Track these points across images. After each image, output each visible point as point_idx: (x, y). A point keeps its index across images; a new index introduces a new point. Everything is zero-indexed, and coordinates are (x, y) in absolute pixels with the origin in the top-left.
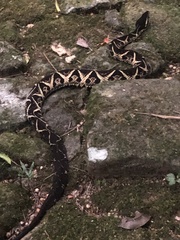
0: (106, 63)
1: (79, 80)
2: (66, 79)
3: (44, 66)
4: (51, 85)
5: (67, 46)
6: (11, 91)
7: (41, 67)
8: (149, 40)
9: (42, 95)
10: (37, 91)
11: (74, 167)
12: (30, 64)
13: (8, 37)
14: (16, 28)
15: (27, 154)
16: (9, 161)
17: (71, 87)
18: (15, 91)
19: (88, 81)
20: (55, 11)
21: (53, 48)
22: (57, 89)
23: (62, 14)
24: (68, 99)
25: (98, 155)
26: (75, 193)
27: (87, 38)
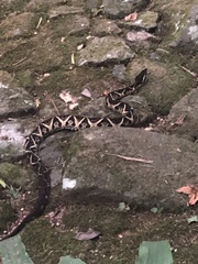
0: (101, 112)
1: (74, 124)
2: (63, 123)
3: (51, 111)
4: (50, 127)
5: (74, 94)
6: (18, 130)
7: (48, 111)
8: (143, 95)
9: (40, 135)
10: (36, 131)
11: (54, 194)
12: (39, 108)
13: (25, 84)
14: (33, 77)
15: (19, 181)
16: (4, 185)
17: (67, 130)
18: (21, 130)
19: (80, 126)
20: (70, 63)
21: (61, 95)
22: (55, 131)
23: (75, 66)
24: (62, 140)
25: (69, 184)
26: (51, 214)
27: (92, 89)
